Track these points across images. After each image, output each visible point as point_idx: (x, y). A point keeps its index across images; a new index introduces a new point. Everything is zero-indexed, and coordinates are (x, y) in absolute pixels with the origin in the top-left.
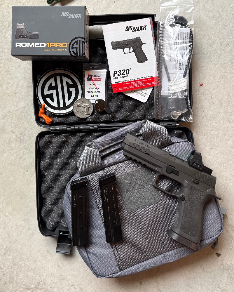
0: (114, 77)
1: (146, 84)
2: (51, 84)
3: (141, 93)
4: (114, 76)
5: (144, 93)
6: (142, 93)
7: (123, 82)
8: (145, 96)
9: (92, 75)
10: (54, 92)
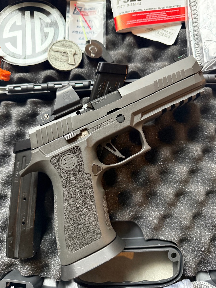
0: (118, 5)
1: (170, 17)
2: (15, 22)
3: (163, 32)
4: (118, 3)
5: (168, 32)
6: (165, 33)
7: (133, 12)
8: (170, 38)
9: (82, 8)
10: (18, 34)
